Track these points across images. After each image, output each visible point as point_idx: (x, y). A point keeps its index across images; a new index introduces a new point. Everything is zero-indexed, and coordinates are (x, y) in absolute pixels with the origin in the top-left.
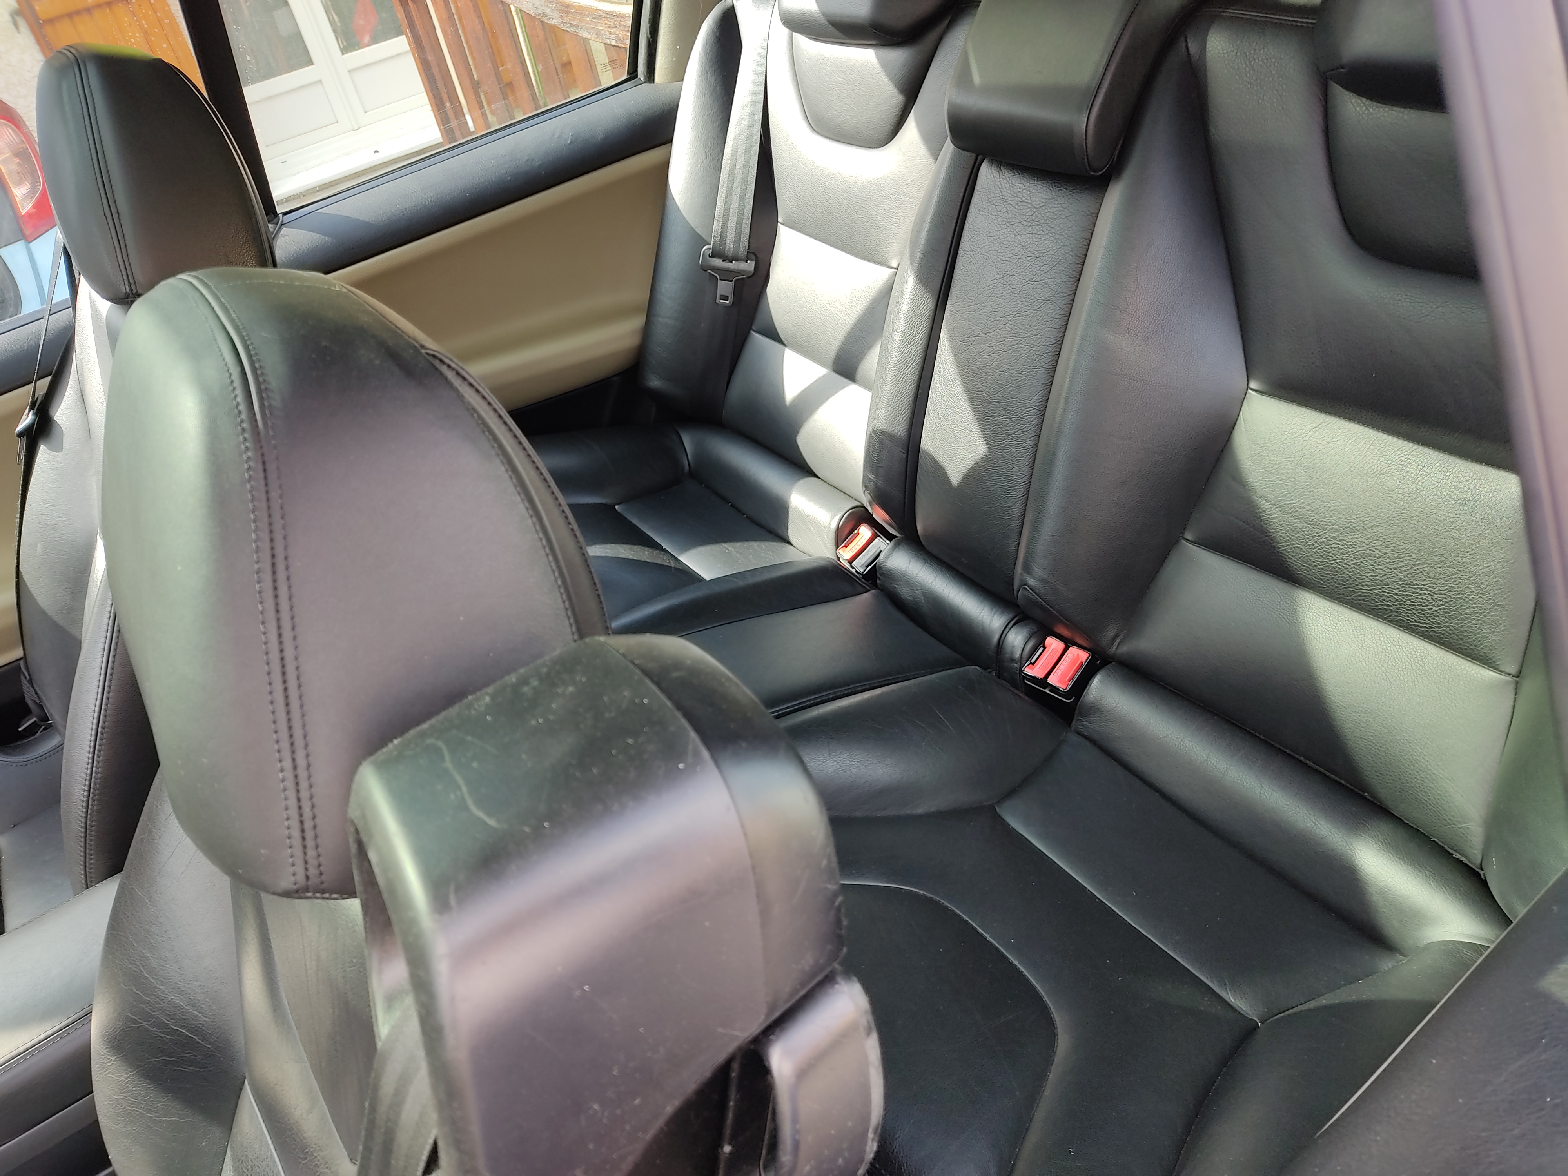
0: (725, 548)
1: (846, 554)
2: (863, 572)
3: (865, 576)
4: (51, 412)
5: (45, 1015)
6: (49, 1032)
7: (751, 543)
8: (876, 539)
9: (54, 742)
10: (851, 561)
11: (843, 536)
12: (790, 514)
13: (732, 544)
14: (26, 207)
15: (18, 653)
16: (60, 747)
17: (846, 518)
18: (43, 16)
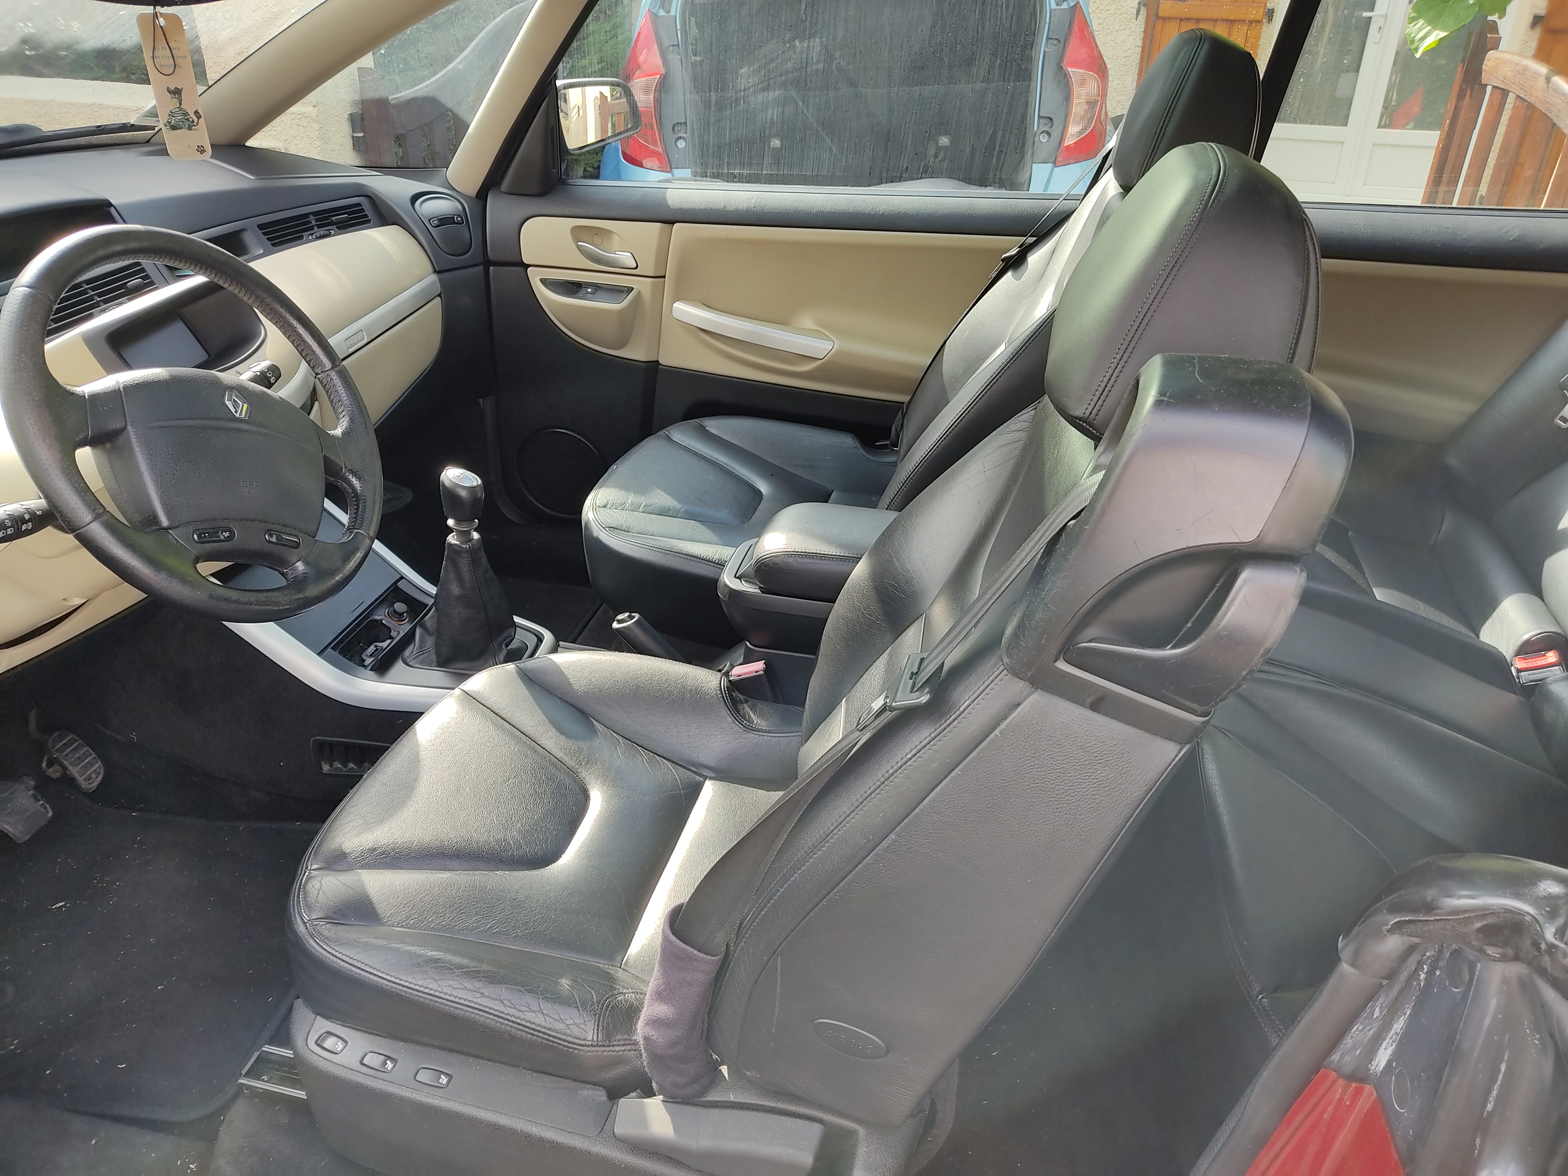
0: (1417, 604)
1: (1519, 664)
2: (1524, 683)
3: (1523, 686)
4: (1028, 255)
5: (840, 546)
6: (838, 554)
7: (1442, 614)
8: (1557, 667)
9: (892, 459)
10: (1519, 671)
11: (1527, 649)
12: (1495, 614)
13: (1425, 605)
14: (1069, 141)
15: (905, 399)
16: (895, 464)
17: (1542, 637)
18: (1161, 14)
